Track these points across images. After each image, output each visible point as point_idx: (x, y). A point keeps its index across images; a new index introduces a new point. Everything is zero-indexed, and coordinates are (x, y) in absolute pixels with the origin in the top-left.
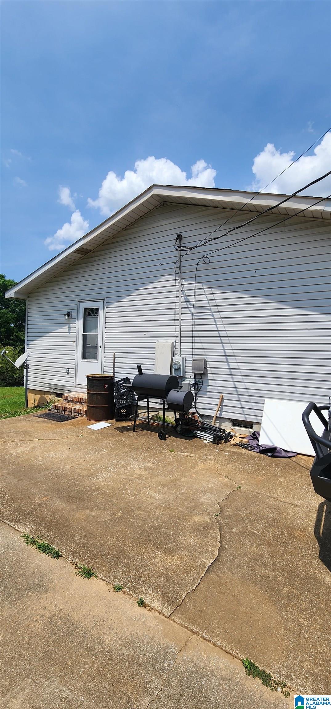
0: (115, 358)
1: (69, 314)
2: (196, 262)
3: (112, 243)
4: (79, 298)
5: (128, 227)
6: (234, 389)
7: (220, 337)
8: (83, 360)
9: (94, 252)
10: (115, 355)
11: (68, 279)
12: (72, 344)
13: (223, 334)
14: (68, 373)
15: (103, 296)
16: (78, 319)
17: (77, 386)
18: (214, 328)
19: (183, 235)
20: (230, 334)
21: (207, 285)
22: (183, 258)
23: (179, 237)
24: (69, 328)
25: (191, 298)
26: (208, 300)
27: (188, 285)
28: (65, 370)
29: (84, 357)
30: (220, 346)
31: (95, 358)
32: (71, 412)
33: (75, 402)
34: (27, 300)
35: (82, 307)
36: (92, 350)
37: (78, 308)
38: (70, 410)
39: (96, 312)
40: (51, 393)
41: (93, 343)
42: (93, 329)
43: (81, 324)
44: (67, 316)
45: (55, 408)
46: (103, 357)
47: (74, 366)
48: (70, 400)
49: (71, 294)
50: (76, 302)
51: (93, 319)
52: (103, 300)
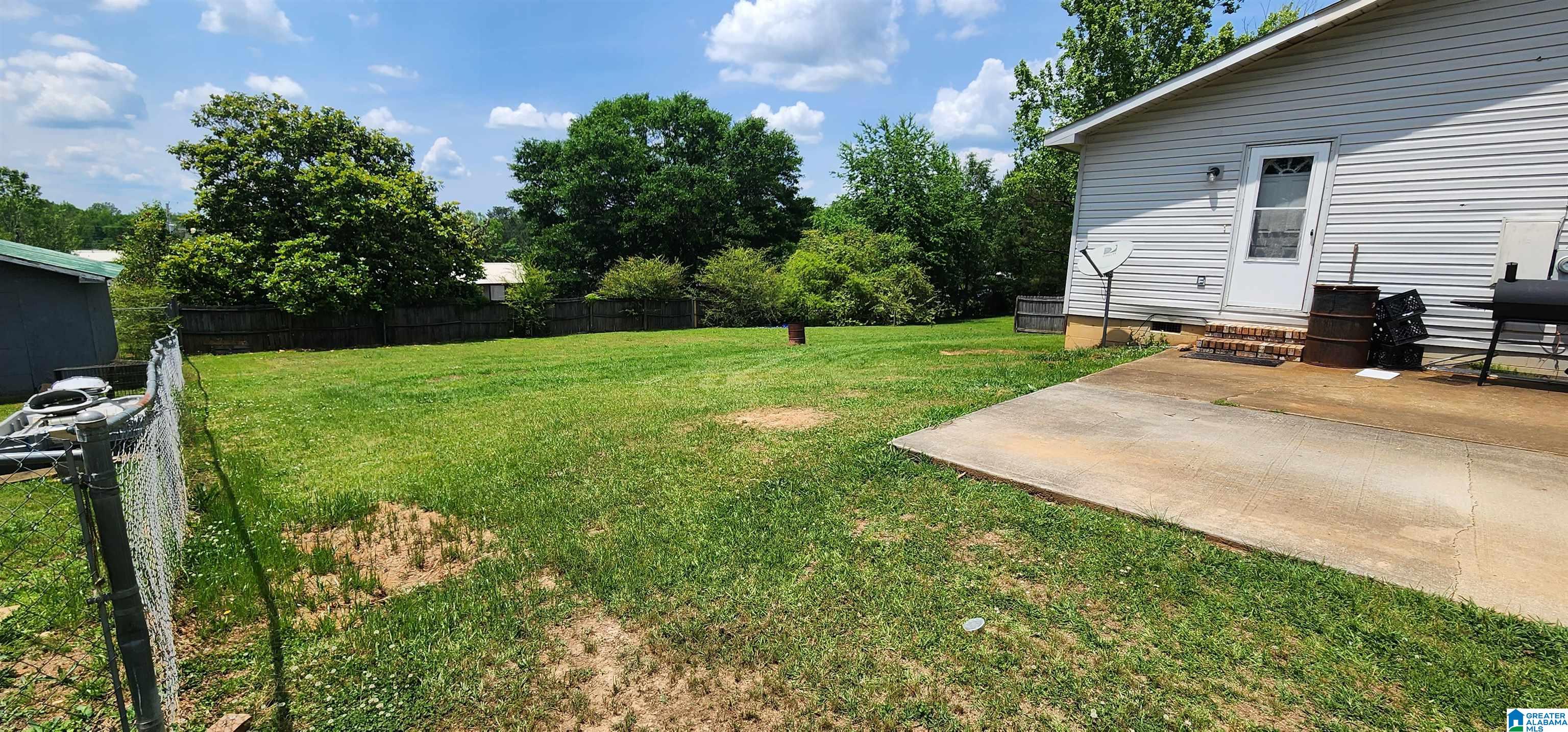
0: (1355, 253)
1: (1216, 171)
4: (1251, 138)
8: (1251, 259)
9: (1311, 41)
10: (1356, 249)
12: (1221, 229)
14: (1201, 286)
15: (1333, 132)
16: (1242, 180)
17: (1228, 308)
24: (1214, 199)
28: (1194, 280)
29: (1252, 254)
31: (1291, 252)
32: (1257, 353)
33: (1243, 336)
34: (1084, 148)
35: (1258, 156)
36: (1281, 239)
37: (1245, 159)
38: (1254, 349)
39: (1304, 165)
40: (1143, 323)
41: (1288, 227)
42: (1290, 200)
43: (1252, 190)
44: (1212, 176)
45: (1208, 345)
46: (1317, 254)
47: (1222, 272)
48: (1229, 333)
49: (1225, 131)
50: (1241, 147)
51: (1293, 179)
52: (1330, 140)
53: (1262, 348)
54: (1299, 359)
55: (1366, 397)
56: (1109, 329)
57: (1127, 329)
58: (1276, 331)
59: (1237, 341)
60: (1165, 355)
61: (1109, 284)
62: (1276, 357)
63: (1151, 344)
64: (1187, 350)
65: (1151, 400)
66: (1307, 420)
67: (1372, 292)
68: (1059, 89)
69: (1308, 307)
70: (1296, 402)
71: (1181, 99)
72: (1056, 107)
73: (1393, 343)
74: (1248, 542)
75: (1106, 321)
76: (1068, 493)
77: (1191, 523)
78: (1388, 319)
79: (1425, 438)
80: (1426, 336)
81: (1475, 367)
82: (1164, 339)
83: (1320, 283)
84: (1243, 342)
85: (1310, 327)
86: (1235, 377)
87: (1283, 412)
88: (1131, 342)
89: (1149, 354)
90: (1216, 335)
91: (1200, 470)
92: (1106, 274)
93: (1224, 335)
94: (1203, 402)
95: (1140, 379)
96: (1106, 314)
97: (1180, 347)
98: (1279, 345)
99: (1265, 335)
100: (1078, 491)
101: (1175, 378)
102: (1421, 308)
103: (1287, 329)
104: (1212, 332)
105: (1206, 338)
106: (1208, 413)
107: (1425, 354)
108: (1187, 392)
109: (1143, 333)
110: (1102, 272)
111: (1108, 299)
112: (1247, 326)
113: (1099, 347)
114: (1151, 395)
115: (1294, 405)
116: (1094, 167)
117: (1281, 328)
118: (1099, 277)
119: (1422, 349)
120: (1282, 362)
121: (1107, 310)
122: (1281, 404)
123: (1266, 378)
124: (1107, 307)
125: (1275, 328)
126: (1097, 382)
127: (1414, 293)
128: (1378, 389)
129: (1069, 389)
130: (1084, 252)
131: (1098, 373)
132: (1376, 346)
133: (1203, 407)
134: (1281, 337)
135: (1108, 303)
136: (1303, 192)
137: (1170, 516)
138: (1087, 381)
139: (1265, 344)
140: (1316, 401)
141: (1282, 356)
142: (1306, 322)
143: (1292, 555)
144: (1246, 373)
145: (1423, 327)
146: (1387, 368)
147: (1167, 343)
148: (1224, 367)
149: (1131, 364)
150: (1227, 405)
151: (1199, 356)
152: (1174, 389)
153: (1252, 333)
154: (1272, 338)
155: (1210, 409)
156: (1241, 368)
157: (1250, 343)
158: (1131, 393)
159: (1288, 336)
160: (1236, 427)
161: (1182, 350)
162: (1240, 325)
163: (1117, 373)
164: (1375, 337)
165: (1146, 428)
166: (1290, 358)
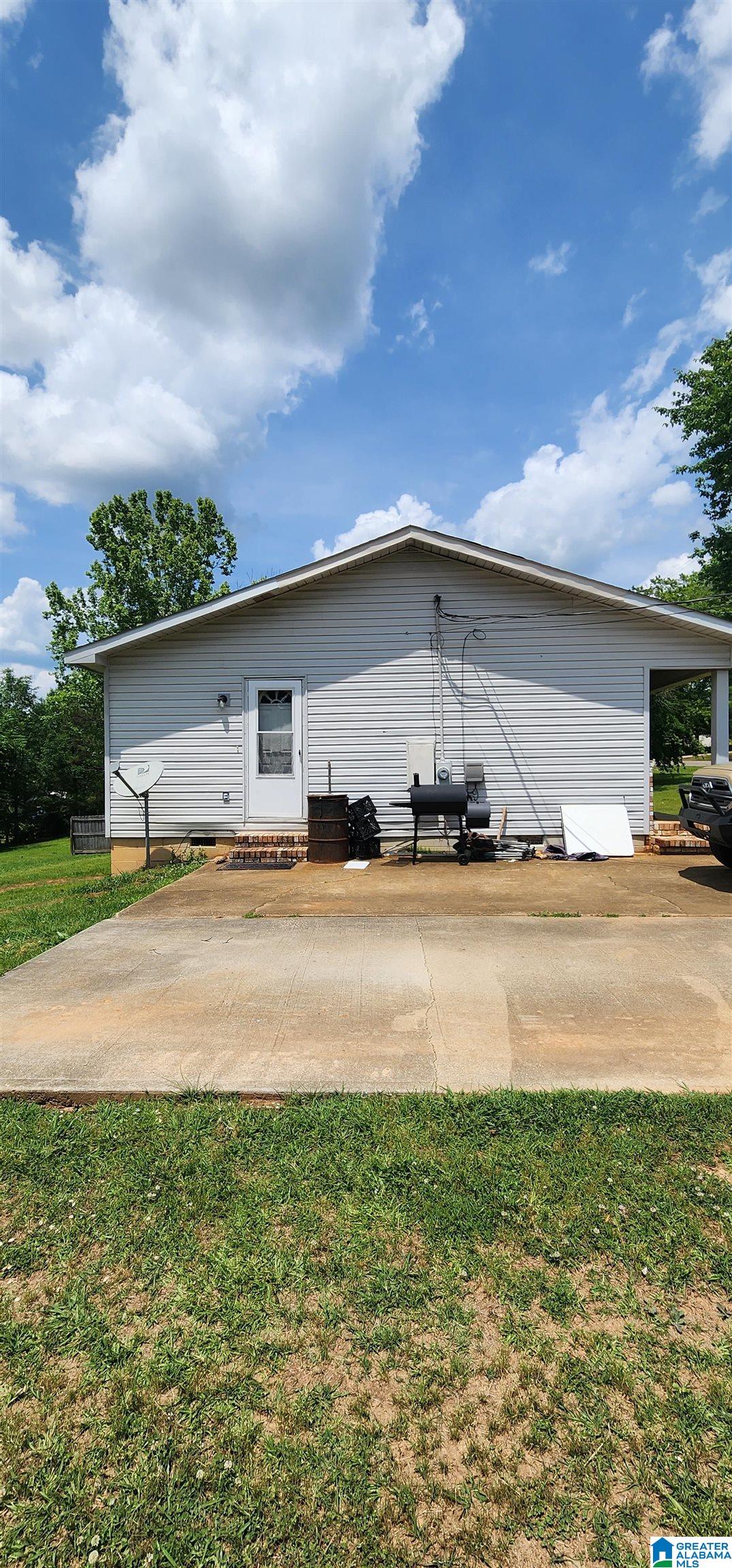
0: (330, 768)
1: (224, 699)
2: (464, 635)
3: (315, 590)
4: (247, 672)
5: (348, 571)
6: (527, 798)
7: (504, 734)
8: (261, 776)
9: (277, 599)
10: (330, 765)
11: (217, 638)
12: (235, 750)
13: (507, 730)
14: (226, 801)
15: (302, 672)
16: (245, 708)
17: (249, 820)
18: (495, 722)
19: (443, 597)
20: (516, 730)
21: (482, 667)
22: (442, 628)
23: (438, 599)
24: (226, 723)
25: (459, 683)
26: (484, 687)
27: (454, 665)
28: (220, 796)
29: (261, 771)
30: (505, 746)
31: (288, 769)
32: (276, 857)
33: (264, 844)
34: (107, 669)
35: (255, 687)
36: (280, 758)
37: (245, 690)
38: (273, 855)
39: (286, 696)
40: (183, 840)
41: (283, 747)
42: (281, 726)
43: (253, 715)
44: (222, 702)
45: (238, 856)
46: (305, 769)
47: (241, 788)
48: (254, 842)
49: (227, 664)
50: (240, 679)
51: (280, 707)
52: (301, 678)
53: (279, 853)
54: (306, 859)
55: (353, 888)
56: (152, 850)
57: (168, 847)
58: (288, 837)
59: (260, 849)
60: (204, 870)
61: (146, 804)
62: (290, 860)
63: (192, 859)
64: (223, 861)
65: (192, 926)
66: (316, 920)
67: (344, 799)
68: (93, 615)
69: (306, 815)
70: (307, 902)
71: (187, 632)
72: (93, 631)
73: (362, 839)
74: (281, 1089)
75: (147, 841)
76: (89, 1089)
77: (226, 1086)
78: (356, 819)
79: (392, 919)
80: (380, 831)
81: (409, 850)
82: (203, 853)
83: (310, 794)
84: (265, 849)
85: (310, 830)
86: (261, 885)
87: (297, 915)
88: (175, 860)
89: (190, 871)
90: (243, 845)
91: (233, 1005)
92: (142, 795)
93: (250, 845)
94: (236, 917)
95: (181, 901)
96: (147, 834)
97: (216, 860)
98: (291, 849)
99: (280, 841)
100: (102, 1080)
101: (212, 894)
102: (374, 810)
103: (296, 834)
104: (241, 843)
105: (236, 849)
106: (240, 930)
107: (382, 844)
108: (223, 909)
109: (184, 850)
110: (138, 793)
111: (147, 819)
112: (266, 834)
113: (144, 869)
114: (190, 919)
115: (306, 906)
116: (120, 689)
117: (290, 834)
118: (135, 798)
119: (379, 840)
120: (295, 863)
121: (147, 830)
122: (296, 907)
123: (285, 882)
124: (147, 826)
125: (286, 834)
126: (138, 913)
127: (368, 798)
128: (359, 878)
129: (107, 928)
130: (117, 773)
131: (139, 902)
132: (353, 841)
133: (234, 925)
134: (290, 841)
135: (147, 823)
136: (289, 720)
137: (203, 1083)
138: (127, 914)
139: (281, 849)
140: (322, 898)
141: (294, 858)
142: (306, 827)
143: (318, 1091)
144: (268, 879)
145: (377, 824)
146: (362, 859)
147: (205, 857)
148: (254, 876)
149: (172, 885)
150: (256, 916)
151: (233, 867)
152: (211, 908)
153: (270, 840)
154: (285, 843)
155: (242, 925)
156: (265, 875)
157: (270, 850)
158: (171, 920)
159: (296, 840)
160: (263, 941)
161: (219, 863)
162: (261, 834)
163: (157, 898)
164: (351, 835)
165: (183, 963)
166: (300, 859)
